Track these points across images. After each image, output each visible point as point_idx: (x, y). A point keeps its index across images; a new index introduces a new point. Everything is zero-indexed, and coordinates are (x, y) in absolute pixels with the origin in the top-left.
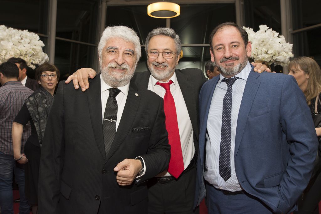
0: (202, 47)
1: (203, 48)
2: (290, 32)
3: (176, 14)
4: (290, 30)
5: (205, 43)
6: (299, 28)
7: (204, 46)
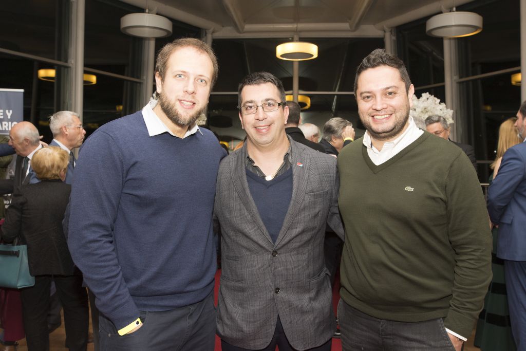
0: (334, 95)
1: (336, 97)
2: (455, 80)
3: (312, 56)
4: (456, 78)
5: (339, 91)
6: (467, 76)
7: (337, 95)
